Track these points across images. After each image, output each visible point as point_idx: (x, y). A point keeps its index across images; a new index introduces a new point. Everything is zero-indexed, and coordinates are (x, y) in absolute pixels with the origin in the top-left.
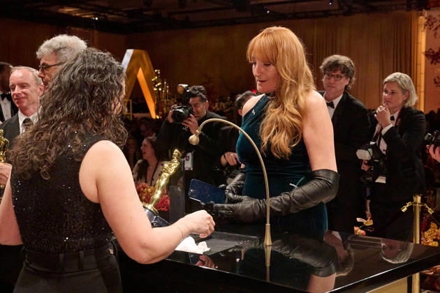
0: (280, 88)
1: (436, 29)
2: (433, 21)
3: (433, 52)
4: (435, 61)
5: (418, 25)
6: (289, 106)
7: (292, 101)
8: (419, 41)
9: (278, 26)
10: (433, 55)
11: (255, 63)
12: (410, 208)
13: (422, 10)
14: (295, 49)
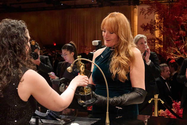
0: (118, 46)
1: (145, 14)
2: (144, 10)
3: (145, 26)
4: (145, 30)
5: (134, 12)
6: (122, 56)
7: (124, 53)
8: (135, 20)
9: (117, 12)
10: (144, 27)
11: (105, 32)
12: (153, 101)
13: (135, 5)
14: (126, 25)
